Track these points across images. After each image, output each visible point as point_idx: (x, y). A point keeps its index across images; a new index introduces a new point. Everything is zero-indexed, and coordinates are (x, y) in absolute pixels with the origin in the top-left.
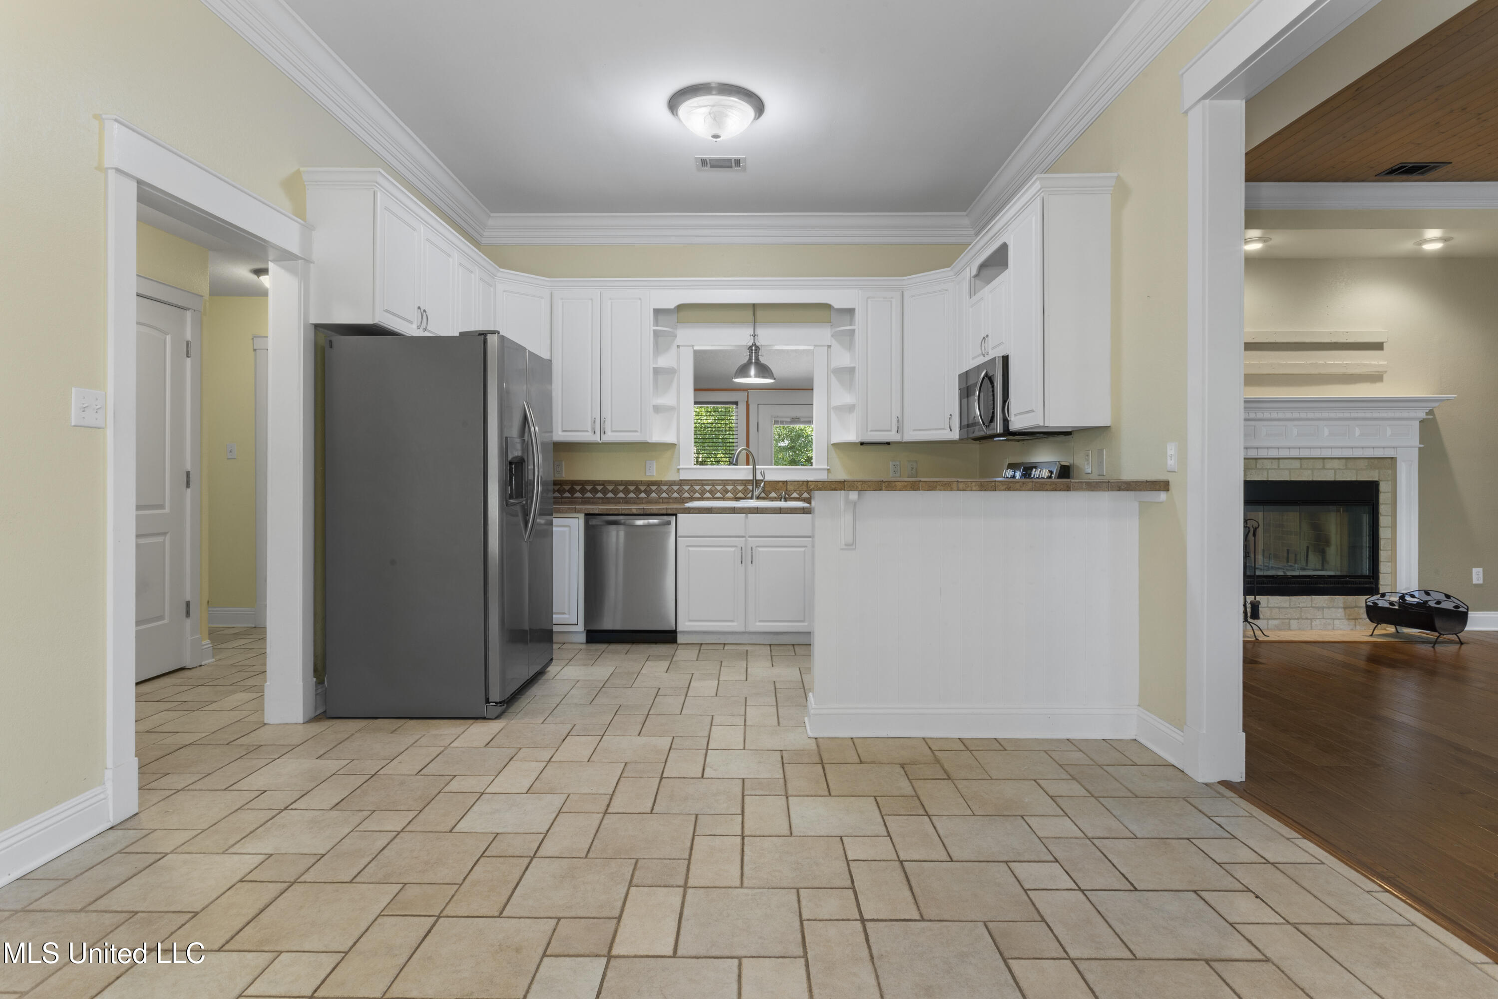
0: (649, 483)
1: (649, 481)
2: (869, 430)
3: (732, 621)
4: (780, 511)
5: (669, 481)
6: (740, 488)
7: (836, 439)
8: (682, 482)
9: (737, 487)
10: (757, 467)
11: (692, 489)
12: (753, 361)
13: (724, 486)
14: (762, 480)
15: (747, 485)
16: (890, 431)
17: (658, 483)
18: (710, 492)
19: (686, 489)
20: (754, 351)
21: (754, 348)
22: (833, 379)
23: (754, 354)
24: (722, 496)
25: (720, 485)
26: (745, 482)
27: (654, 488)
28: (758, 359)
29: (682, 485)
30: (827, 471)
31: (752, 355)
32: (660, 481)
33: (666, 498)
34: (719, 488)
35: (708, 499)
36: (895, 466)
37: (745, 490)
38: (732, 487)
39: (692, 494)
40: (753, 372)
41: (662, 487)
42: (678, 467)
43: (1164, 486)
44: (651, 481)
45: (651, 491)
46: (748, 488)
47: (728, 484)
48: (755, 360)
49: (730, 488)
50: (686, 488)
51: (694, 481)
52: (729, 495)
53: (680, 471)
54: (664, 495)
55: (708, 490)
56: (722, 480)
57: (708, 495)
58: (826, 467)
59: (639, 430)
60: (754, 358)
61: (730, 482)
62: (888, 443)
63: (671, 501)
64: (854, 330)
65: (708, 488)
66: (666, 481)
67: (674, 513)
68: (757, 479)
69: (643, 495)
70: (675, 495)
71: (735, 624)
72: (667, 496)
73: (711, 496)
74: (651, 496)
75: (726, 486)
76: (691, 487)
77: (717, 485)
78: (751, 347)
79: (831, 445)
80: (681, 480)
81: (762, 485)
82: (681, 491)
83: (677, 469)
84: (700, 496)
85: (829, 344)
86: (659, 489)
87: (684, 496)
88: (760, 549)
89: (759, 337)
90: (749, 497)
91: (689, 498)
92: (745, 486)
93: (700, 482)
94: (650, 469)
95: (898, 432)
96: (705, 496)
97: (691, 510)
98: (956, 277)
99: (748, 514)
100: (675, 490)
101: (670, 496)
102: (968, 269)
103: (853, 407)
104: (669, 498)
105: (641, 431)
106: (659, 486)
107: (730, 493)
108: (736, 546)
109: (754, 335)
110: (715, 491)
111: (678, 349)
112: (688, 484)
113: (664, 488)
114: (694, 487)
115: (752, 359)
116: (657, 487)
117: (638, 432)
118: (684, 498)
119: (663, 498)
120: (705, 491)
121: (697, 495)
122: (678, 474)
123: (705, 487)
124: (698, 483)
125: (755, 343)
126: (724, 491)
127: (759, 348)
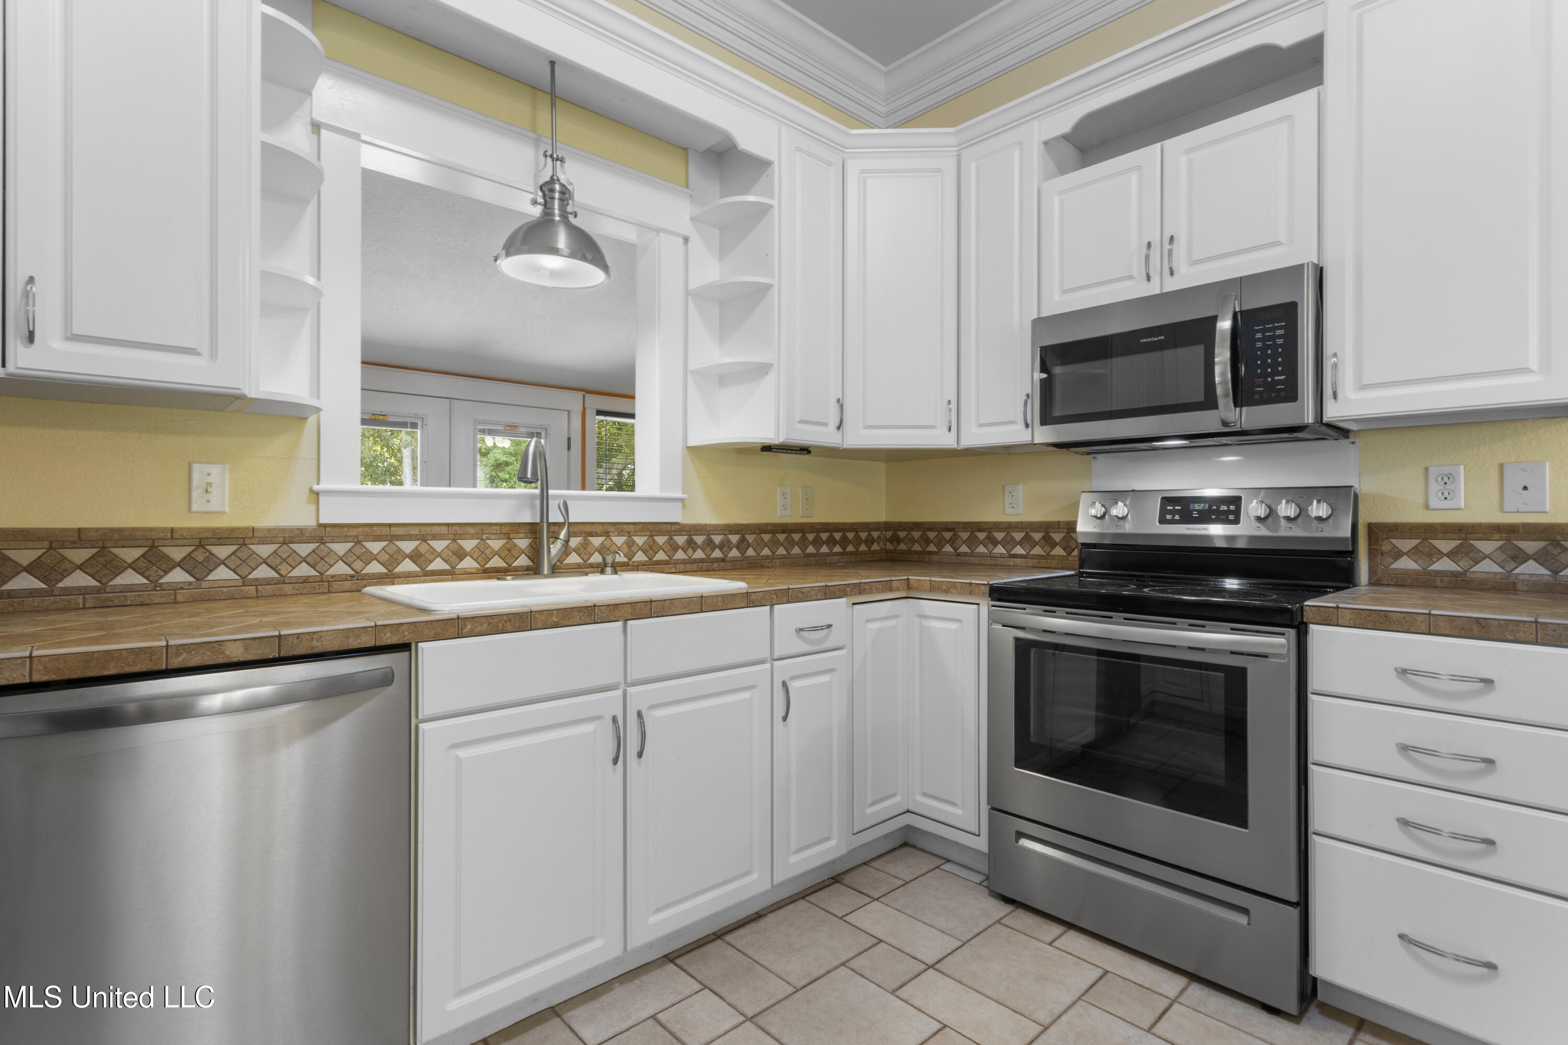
0: (203, 535)
1: (206, 530)
2: (796, 419)
3: (590, 939)
5: (282, 530)
6: (496, 544)
7: (700, 437)
8: (324, 533)
10: (551, 492)
11: (358, 550)
12: (557, 218)
13: (454, 540)
14: (563, 524)
16: (825, 424)
18: (415, 557)
19: (341, 553)
20: (557, 195)
21: (557, 187)
23: (556, 202)
24: (447, 567)
25: (441, 537)
26: (509, 530)
27: (222, 552)
28: (570, 219)
29: (326, 539)
30: (680, 504)
31: (553, 204)
32: (247, 528)
33: (268, 582)
34: (439, 545)
35: (408, 578)
36: (784, 496)
37: (509, 550)
38: (475, 542)
39: (358, 565)
40: (561, 244)
42: (316, 488)
44: (214, 530)
45: (213, 563)
46: (515, 545)
47: (464, 536)
48: (561, 216)
49: (469, 545)
50: (340, 548)
51: (366, 529)
52: (468, 563)
53: (321, 498)
54: (263, 572)
55: (408, 552)
56: (448, 525)
57: (407, 566)
58: (679, 495)
59: (205, 349)
60: (557, 212)
61: (471, 530)
64: (769, 207)
65: (408, 546)
66: (269, 530)
67: (406, 640)
68: (549, 520)
69: (178, 576)
70: (304, 570)
71: (598, 943)
72: (274, 574)
73: (418, 569)
74: (210, 577)
75: (459, 541)
76: (356, 543)
77: (435, 537)
78: (546, 183)
79: (691, 449)
80: (325, 526)
81: (563, 535)
82: (322, 559)
83: (311, 490)
84: (383, 570)
85: (687, 233)
86: (244, 554)
87: (331, 572)
88: (658, 713)
89: (565, 165)
90: (522, 567)
91: (352, 576)
92: (509, 538)
93: (385, 531)
94: (207, 491)
95: (839, 428)
96: (400, 569)
97: (465, 626)
98: (958, 150)
99: (626, 620)
100: (304, 554)
101: (283, 572)
102: (1036, 123)
103: (763, 370)
104: (283, 580)
105: (213, 355)
106: (245, 544)
107: (468, 557)
108: (599, 718)
109: (551, 156)
110: (430, 557)
111: (315, 136)
112: (347, 536)
113: (265, 550)
114: (364, 543)
115: (553, 215)
116: (235, 548)
117: (199, 354)
118: (333, 576)
119: (257, 583)
120: (395, 558)
121: (375, 568)
122: (314, 507)
123: (400, 544)
124: (379, 533)
125: (555, 178)
126: (454, 553)
127: (570, 191)
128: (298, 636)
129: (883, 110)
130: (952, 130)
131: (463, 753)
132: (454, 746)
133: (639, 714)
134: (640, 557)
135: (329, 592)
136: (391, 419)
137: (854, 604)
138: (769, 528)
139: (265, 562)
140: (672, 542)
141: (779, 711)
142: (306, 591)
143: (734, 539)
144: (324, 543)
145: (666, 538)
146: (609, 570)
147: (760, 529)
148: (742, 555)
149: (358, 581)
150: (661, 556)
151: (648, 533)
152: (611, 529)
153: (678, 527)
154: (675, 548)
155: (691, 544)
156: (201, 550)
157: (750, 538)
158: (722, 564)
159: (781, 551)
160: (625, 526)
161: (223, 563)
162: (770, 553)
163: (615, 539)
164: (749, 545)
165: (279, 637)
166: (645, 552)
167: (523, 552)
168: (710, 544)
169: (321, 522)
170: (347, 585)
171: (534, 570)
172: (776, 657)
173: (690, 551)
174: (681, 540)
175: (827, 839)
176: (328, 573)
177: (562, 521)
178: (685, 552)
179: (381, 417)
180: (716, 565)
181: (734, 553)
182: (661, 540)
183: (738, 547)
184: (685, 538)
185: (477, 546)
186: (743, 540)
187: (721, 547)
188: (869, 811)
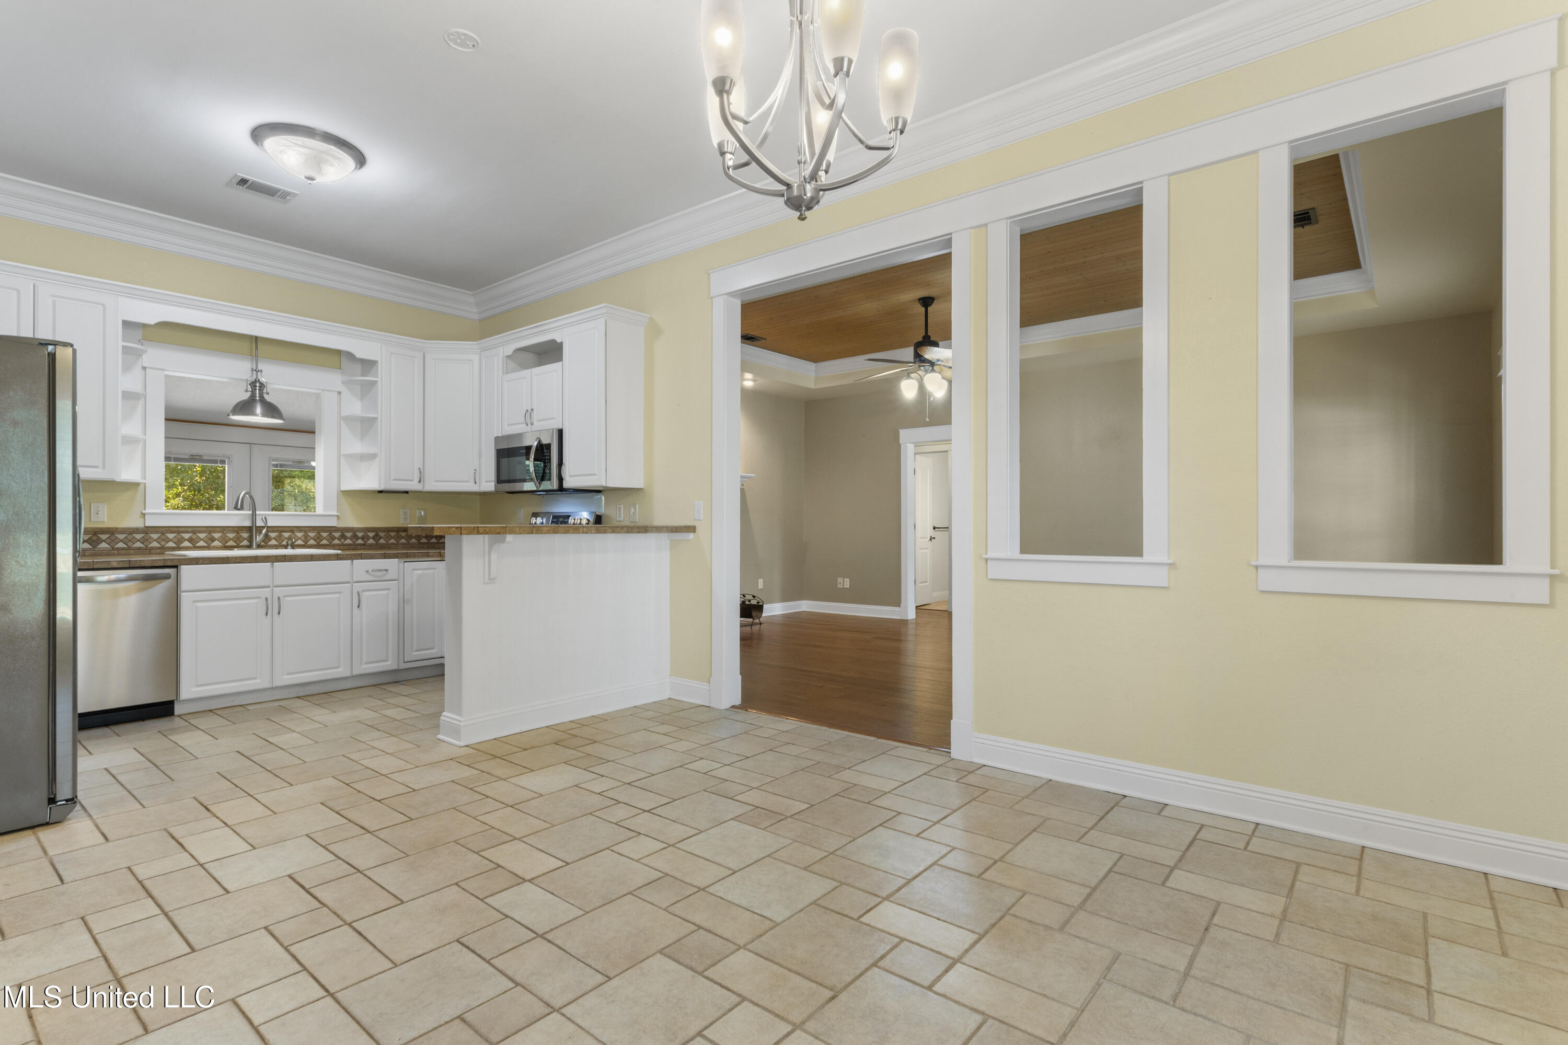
0: (96, 530)
1: (97, 528)
2: (392, 479)
3: (255, 678)
4: (312, 558)
5: (129, 529)
6: (231, 535)
7: (348, 486)
8: (147, 530)
9: (227, 534)
10: (257, 512)
11: (163, 537)
12: (258, 398)
13: (210, 534)
14: (265, 527)
15: (239, 532)
16: (412, 480)
17: (112, 532)
18: (190, 540)
19: (155, 538)
20: (258, 388)
21: (258, 385)
22: (343, 425)
23: (257, 391)
24: (206, 545)
25: (203, 532)
26: (238, 530)
27: (104, 537)
28: (263, 397)
29: (148, 532)
30: (336, 518)
31: (256, 392)
32: (113, 528)
33: (123, 549)
34: (202, 536)
35: (187, 548)
36: (405, 513)
37: (238, 538)
38: (220, 534)
39: (163, 543)
40: (259, 410)
41: (117, 535)
42: (144, 512)
43: (691, 529)
44: (101, 528)
45: (100, 541)
46: (241, 536)
47: (214, 532)
48: (260, 397)
50: (155, 536)
51: (167, 528)
52: (216, 543)
53: (146, 516)
54: (121, 545)
55: (187, 538)
56: (206, 527)
57: (186, 544)
58: (335, 513)
60: (258, 395)
61: (218, 529)
62: (407, 492)
63: (132, 552)
64: (376, 382)
65: (186, 536)
66: (124, 529)
67: (176, 564)
68: (257, 525)
69: (86, 546)
70: (138, 545)
71: (258, 681)
72: (126, 546)
73: (191, 545)
74: (99, 546)
75: (212, 534)
76: (162, 534)
77: (200, 532)
78: (253, 383)
79: (342, 491)
80: (148, 527)
81: (264, 532)
82: (147, 540)
83: (142, 513)
84: (174, 545)
85: (339, 390)
86: (113, 538)
87: (151, 545)
88: (288, 599)
89: (263, 373)
90: (245, 546)
91: (160, 548)
92: (238, 533)
93: (176, 529)
94: (97, 514)
95: (419, 482)
96: (182, 545)
97: (199, 561)
98: (481, 351)
99: (273, 562)
100: (138, 538)
101: (129, 545)
102: (501, 349)
103: (373, 456)
104: (129, 548)
105: (104, 467)
106: (113, 534)
107: (217, 541)
108: (259, 598)
109: (255, 370)
110: (197, 540)
111: (144, 371)
112: (158, 531)
113: (121, 537)
114: (166, 534)
115: (256, 397)
116: (109, 535)
117: (99, 468)
118: (151, 547)
119: (118, 549)
120: (182, 540)
121: (171, 544)
122: (143, 520)
123: (183, 535)
124: (173, 530)
125: (257, 380)
126: (209, 539)
127: (264, 385)
128: (136, 561)
129: (476, 311)
130: (474, 343)
131: (199, 604)
132: (194, 602)
133: (279, 598)
134: (312, 542)
135: (150, 554)
136: (205, 458)
137: (405, 562)
138: (395, 529)
139: (121, 541)
140: (331, 535)
141: (355, 604)
142: (140, 553)
143: (371, 534)
144: (147, 534)
145: (327, 534)
146: (289, 547)
147: (388, 530)
148: (376, 542)
149: (163, 549)
150: (325, 542)
151: (317, 531)
152: (295, 529)
153: (335, 528)
154: (334, 538)
155: (343, 537)
156: (95, 536)
157: (382, 534)
158: (363, 547)
159: (403, 541)
160: (303, 528)
161: (104, 541)
162: (395, 542)
163: (297, 534)
164: (381, 538)
165: (129, 561)
166: (315, 540)
167: (245, 539)
168: (355, 537)
169: (146, 525)
170: (158, 551)
171: (250, 547)
172: (354, 581)
173: (343, 540)
174: (337, 535)
175: (386, 661)
176: (150, 546)
177: (264, 525)
178: (339, 540)
179: (197, 457)
180: (359, 547)
181: (371, 541)
182: (324, 535)
183: (373, 538)
184: (339, 534)
185: (221, 536)
186: (377, 535)
187: (362, 538)
188: (414, 653)
